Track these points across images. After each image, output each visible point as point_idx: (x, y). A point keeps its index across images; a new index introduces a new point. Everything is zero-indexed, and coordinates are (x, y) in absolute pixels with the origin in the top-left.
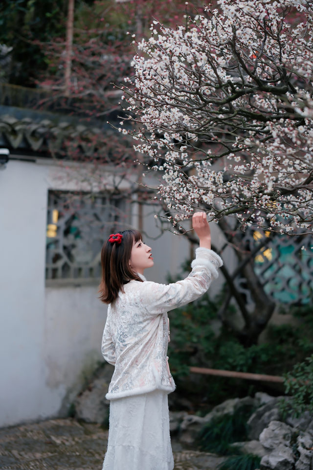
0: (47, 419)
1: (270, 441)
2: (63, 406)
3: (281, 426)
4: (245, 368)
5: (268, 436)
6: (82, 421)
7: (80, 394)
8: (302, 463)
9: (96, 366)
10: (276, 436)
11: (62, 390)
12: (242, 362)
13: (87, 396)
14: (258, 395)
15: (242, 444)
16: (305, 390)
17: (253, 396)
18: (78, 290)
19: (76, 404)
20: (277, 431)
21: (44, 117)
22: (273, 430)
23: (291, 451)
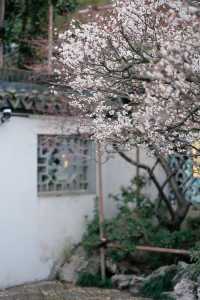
1: (180, 290)
2: (52, 273)
4: (171, 246)
7: (62, 266)
9: (72, 247)
10: (184, 288)
11: (51, 263)
12: (168, 242)
18: (59, 198)
19: (60, 271)
22: (183, 284)
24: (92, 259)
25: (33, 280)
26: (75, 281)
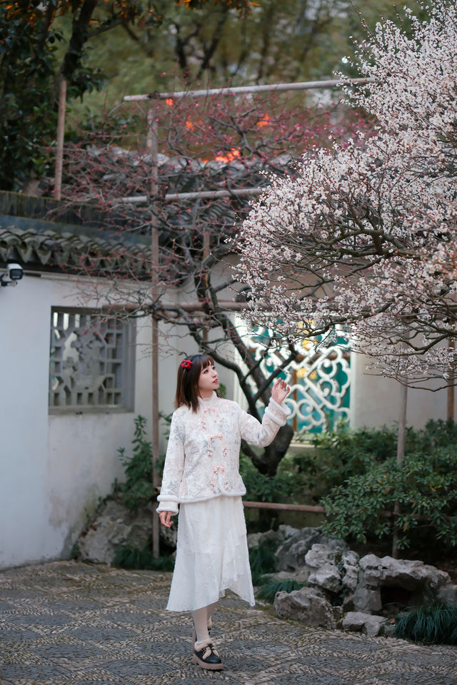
0: (50, 561)
1: (315, 561)
2: (66, 546)
3: (324, 547)
4: (270, 498)
5: (313, 557)
6: (89, 562)
7: (84, 534)
8: (350, 577)
9: (98, 503)
10: (320, 557)
11: (65, 529)
12: (267, 491)
13: (92, 535)
14: (281, 527)
15: (272, 575)
16: (346, 512)
17: (276, 529)
18: (81, 416)
19: (79, 545)
20: (321, 552)
21: (46, 228)
22: (317, 552)
23: (337, 569)
24: (137, 523)
25: (38, 558)
26: (109, 561)
